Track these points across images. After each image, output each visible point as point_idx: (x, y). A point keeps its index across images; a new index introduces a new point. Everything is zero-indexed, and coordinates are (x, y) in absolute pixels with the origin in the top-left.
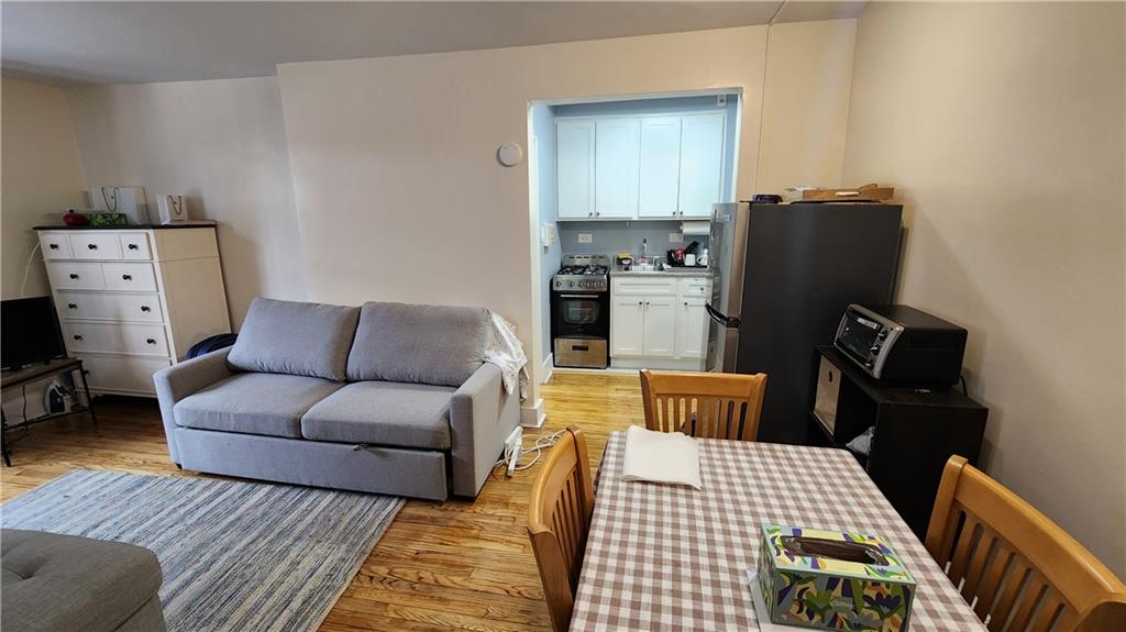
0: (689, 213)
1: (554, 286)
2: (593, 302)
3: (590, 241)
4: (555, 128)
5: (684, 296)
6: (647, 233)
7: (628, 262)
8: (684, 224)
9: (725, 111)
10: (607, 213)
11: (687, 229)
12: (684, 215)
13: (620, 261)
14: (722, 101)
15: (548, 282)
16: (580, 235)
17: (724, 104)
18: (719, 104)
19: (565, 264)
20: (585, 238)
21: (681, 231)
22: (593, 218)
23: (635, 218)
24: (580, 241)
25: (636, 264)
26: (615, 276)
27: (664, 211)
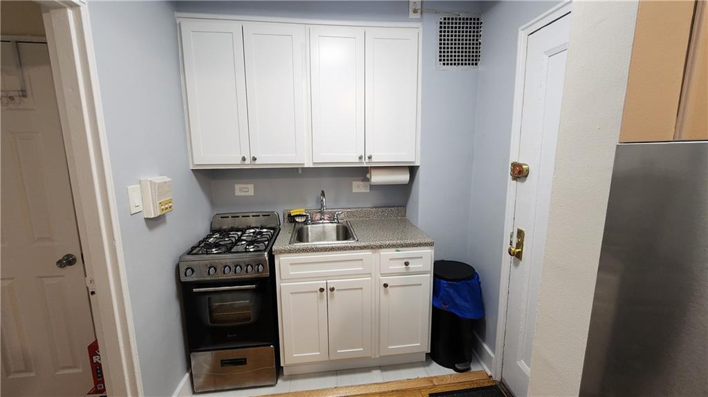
0: (380, 157)
1: (182, 275)
2: (247, 295)
3: (251, 193)
4: (177, 29)
5: (383, 275)
6: (326, 183)
7: (303, 219)
8: (373, 172)
9: (419, 25)
10: (268, 157)
11: (377, 178)
12: (374, 160)
13: (292, 219)
14: (415, 11)
15: (174, 267)
16: (237, 187)
17: (418, 16)
18: (412, 15)
19: (217, 226)
20: (245, 190)
21: (368, 180)
22: (248, 164)
23: (308, 164)
24: (238, 193)
25: (314, 222)
26: (281, 252)
27: (348, 156)
